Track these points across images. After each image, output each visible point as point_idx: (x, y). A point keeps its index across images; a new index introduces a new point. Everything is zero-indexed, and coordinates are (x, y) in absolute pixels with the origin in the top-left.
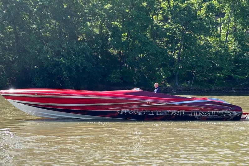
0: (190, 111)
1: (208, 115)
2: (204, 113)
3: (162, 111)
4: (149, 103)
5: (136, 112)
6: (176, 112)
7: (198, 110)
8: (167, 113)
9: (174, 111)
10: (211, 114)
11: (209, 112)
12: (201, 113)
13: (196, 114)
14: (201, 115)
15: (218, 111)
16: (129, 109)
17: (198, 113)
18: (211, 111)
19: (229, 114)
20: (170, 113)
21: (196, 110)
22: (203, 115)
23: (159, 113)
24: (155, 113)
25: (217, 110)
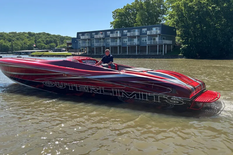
0: (110, 89)
1: (135, 97)
2: (129, 94)
3: (80, 86)
4: (65, 76)
5: (58, 85)
6: (96, 89)
7: (119, 89)
8: (86, 88)
9: (93, 88)
10: (138, 97)
11: (134, 94)
12: (124, 93)
13: (118, 94)
14: (125, 96)
15: (148, 92)
16: (51, 81)
17: (121, 93)
18: (137, 92)
19: (166, 99)
20: (89, 89)
21: (117, 89)
22: (128, 96)
23: (78, 88)
24: (74, 88)
25: (146, 92)
